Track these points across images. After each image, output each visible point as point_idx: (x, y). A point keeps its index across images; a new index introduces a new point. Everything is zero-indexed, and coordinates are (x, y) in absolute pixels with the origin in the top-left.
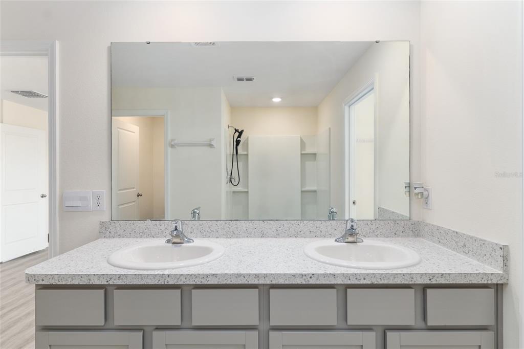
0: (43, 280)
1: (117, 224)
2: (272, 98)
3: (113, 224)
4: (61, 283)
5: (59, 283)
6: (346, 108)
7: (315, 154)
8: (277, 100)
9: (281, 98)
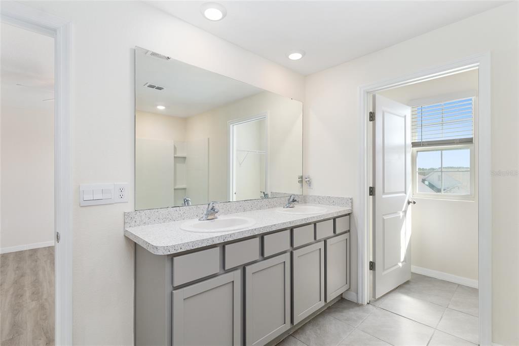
0: (181, 248)
1: (143, 213)
2: (157, 105)
3: (138, 214)
4: (194, 248)
5: (193, 248)
6: (231, 126)
7: (185, 158)
8: (161, 108)
9: (165, 106)
